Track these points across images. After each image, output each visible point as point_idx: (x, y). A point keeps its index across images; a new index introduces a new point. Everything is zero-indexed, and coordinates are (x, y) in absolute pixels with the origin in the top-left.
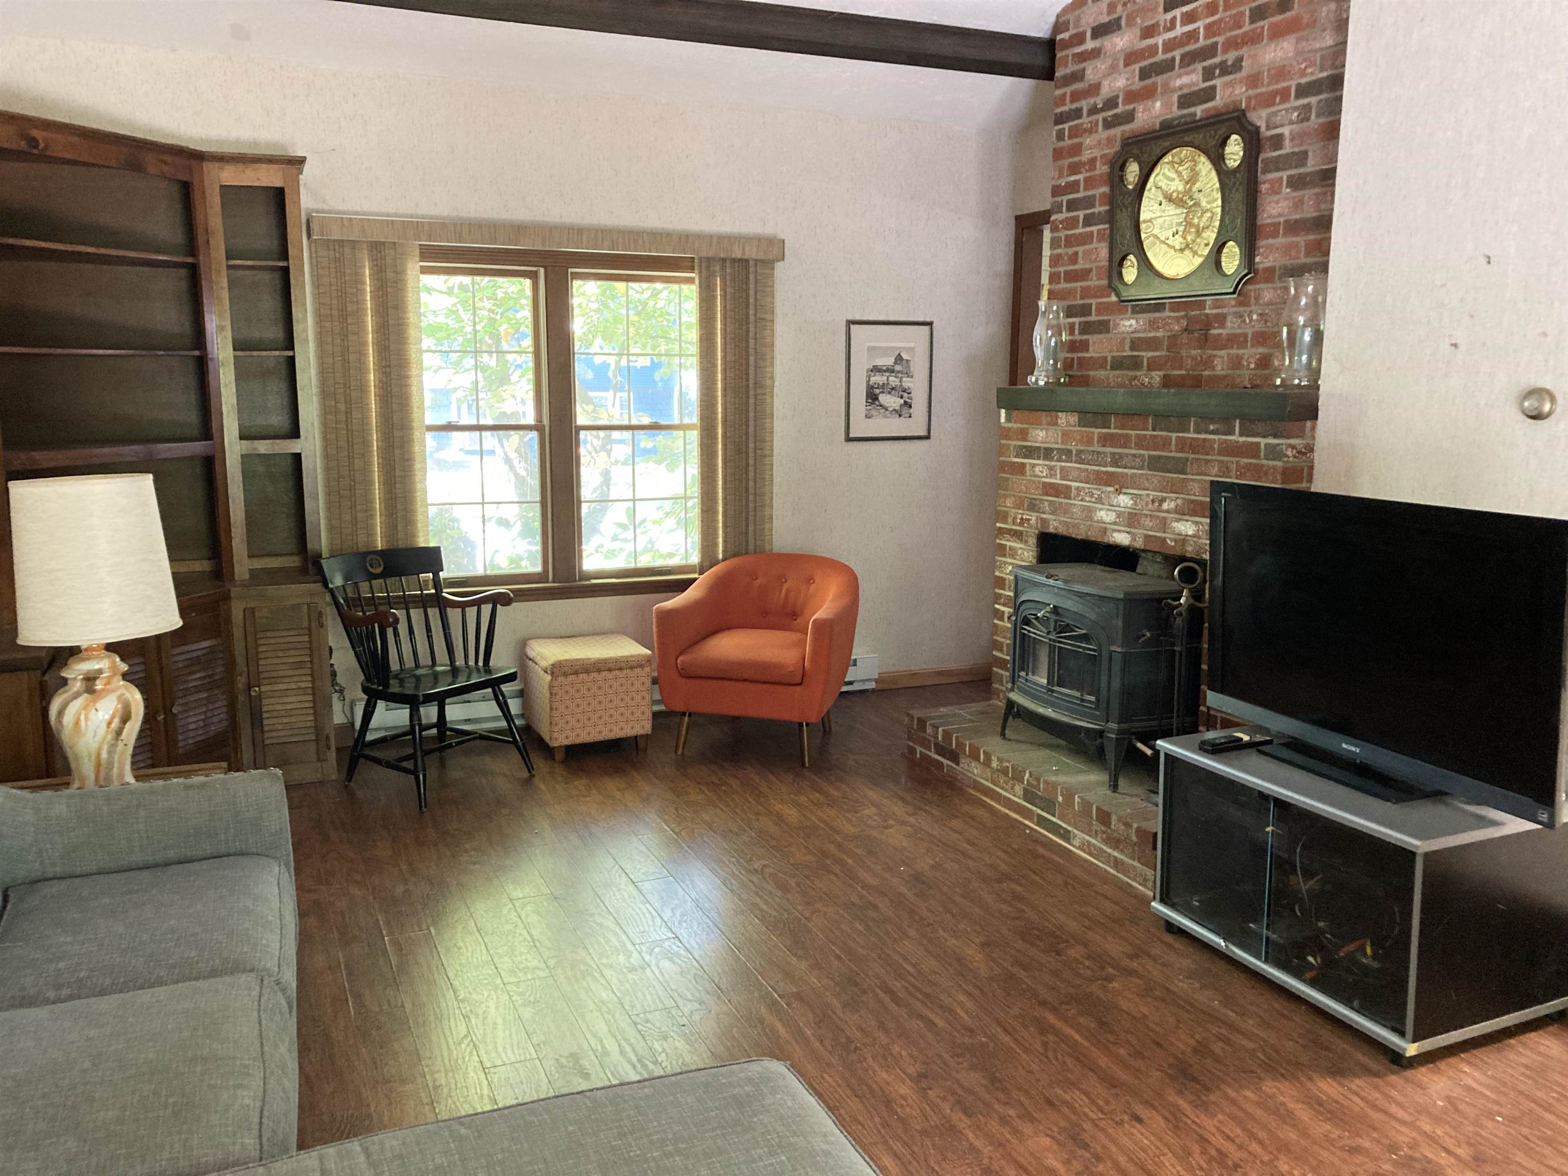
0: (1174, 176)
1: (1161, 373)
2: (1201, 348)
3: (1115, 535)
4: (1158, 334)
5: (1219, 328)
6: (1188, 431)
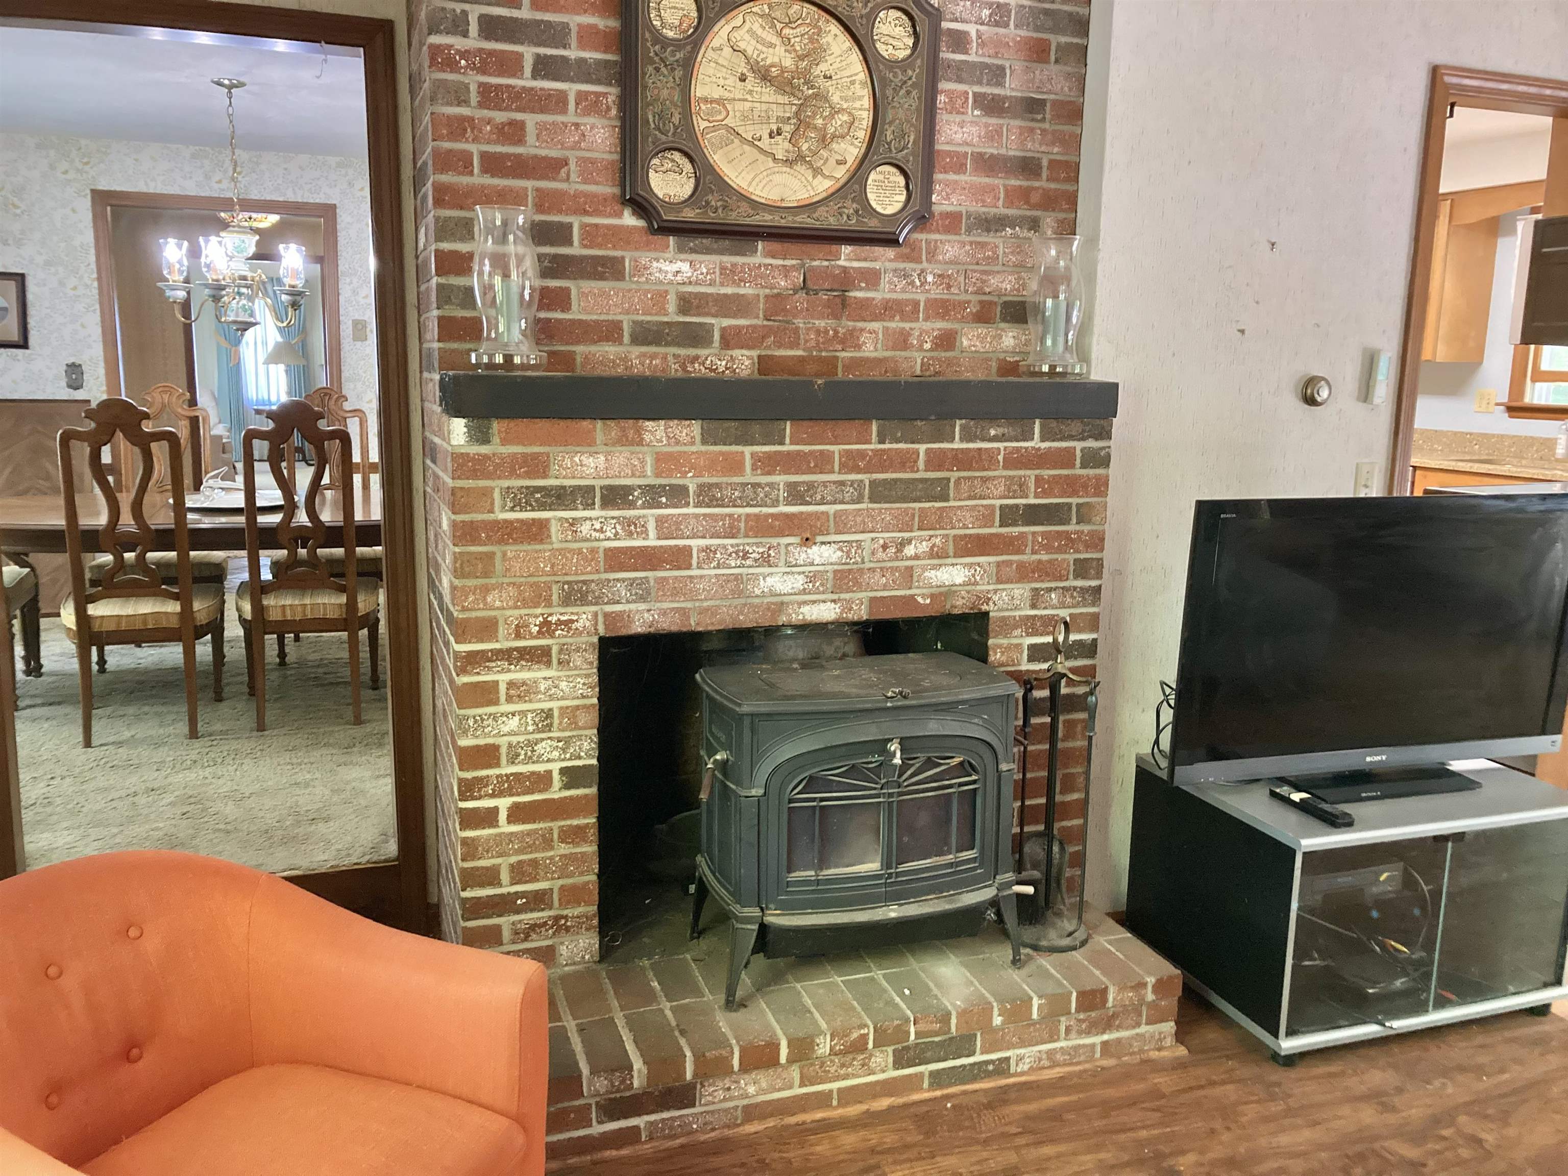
0: (775, 40)
1: (755, 353)
2: (837, 317)
3: (805, 609)
4: (742, 291)
5: (867, 289)
6: (952, 440)
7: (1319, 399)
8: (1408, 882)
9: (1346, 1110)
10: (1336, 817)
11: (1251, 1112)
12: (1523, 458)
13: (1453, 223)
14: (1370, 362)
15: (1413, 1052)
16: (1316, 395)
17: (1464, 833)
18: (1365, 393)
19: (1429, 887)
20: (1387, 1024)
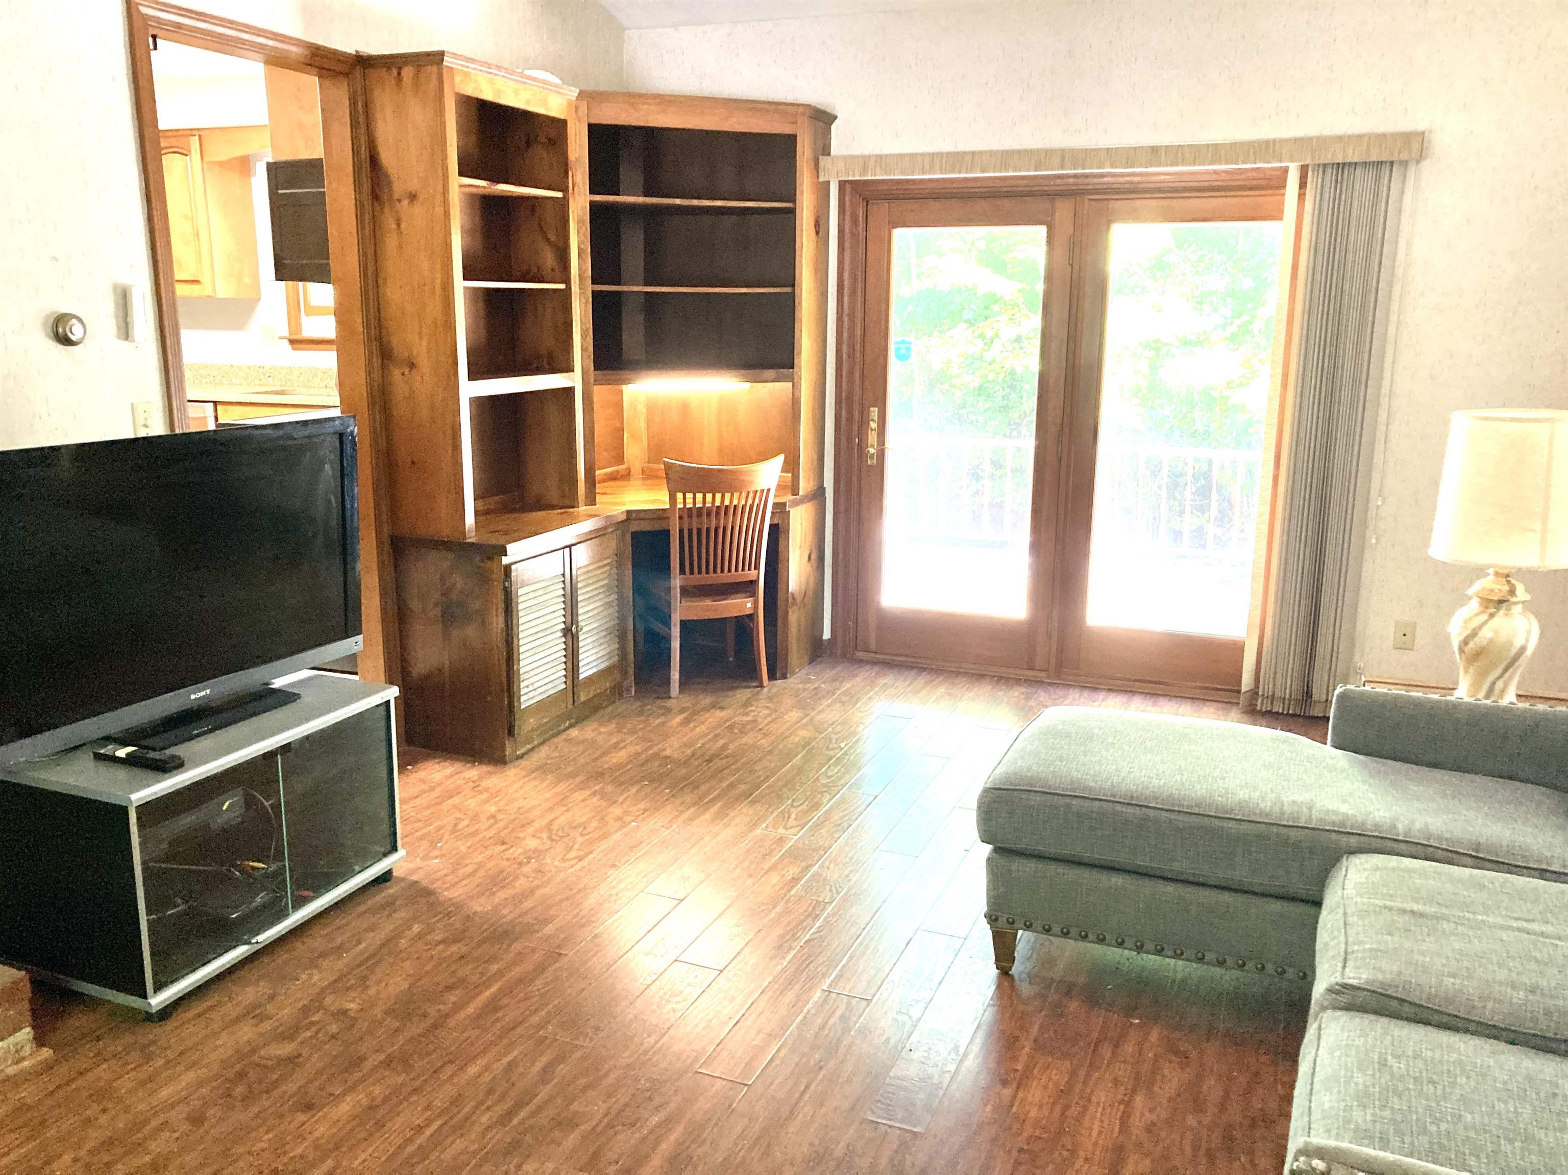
7: (74, 338)
8: (249, 802)
9: (224, 1037)
10: (165, 762)
11: (126, 1084)
12: (310, 387)
13: (206, 159)
14: (123, 298)
15: (282, 956)
16: (69, 334)
17: (290, 743)
18: (125, 331)
19: (271, 802)
20: (253, 941)
